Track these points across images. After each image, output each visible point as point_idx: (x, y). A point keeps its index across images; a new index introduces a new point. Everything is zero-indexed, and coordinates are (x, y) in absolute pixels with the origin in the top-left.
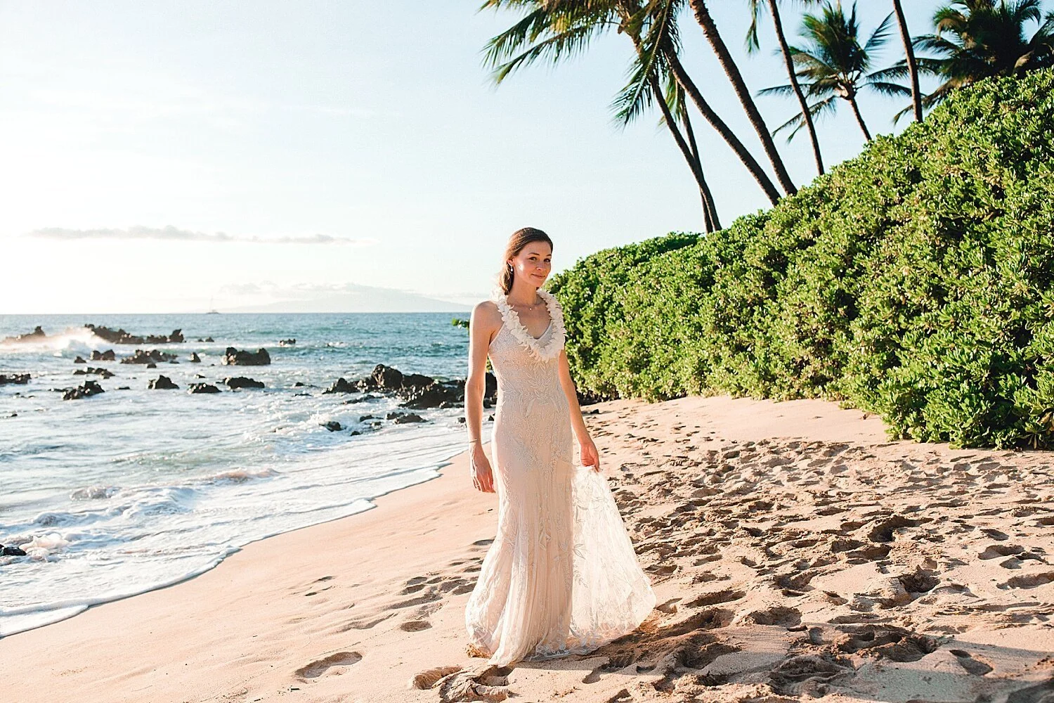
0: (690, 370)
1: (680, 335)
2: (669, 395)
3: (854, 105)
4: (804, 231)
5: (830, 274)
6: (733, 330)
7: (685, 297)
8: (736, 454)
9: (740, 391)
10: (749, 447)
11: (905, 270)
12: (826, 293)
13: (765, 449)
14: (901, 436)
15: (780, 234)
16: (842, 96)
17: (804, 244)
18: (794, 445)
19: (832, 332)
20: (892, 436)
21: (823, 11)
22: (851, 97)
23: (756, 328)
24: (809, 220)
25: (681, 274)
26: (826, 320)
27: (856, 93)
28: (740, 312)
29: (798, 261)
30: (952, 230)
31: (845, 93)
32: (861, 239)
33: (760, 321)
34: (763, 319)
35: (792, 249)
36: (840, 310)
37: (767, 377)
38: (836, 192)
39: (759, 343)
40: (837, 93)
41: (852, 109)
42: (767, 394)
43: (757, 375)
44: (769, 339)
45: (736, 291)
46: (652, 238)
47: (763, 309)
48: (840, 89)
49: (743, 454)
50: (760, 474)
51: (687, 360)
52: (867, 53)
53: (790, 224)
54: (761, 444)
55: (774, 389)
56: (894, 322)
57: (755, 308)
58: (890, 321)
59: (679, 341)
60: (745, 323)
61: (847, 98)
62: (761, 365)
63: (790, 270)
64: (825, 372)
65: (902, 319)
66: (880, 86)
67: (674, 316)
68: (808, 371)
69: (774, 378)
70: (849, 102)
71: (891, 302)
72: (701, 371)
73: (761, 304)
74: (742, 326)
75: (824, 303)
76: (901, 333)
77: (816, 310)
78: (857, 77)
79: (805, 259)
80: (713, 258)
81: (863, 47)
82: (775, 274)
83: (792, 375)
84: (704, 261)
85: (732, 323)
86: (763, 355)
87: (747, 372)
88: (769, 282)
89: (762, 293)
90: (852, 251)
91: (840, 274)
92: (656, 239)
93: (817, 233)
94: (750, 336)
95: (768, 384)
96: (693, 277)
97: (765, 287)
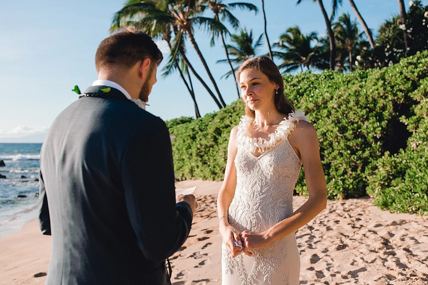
0: (188, 170)
1: (184, 157)
2: (180, 180)
4: (227, 122)
7: (186, 143)
8: (201, 200)
9: (205, 178)
10: (205, 197)
13: (210, 198)
15: (220, 122)
17: (227, 126)
23: (210, 155)
24: (229, 118)
25: (185, 135)
28: (205, 150)
29: (225, 132)
33: (212, 153)
34: (213, 152)
35: (223, 128)
37: (214, 173)
38: (238, 108)
39: (212, 161)
42: (214, 179)
43: (210, 173)
44: (215, 160)
45: (204, 142)
49: (203, 200)
50: (208, 205)
51: (187, 167)
52: (255, 50)
53: (223, 119)
54: (209, 196)
55: (216, 177)
57: (210, 148)
59: (183, 160)
62: (212, 169)
63: (222, 135)
67: (182, 150)
72: (192, 171)
73: (213, 147)
79: (228, 132)
80: (197, 128)
81: (253, 48)
82: (217, 136)
84: (193, 130)
85: (202, 154)
87: (207, 172)
88: (215, 140)
89: (213, 143)
92: (176, 119)
93: (231, 123)
94: (209, 159)
95: (214, 176)
96: (189, 136)
97: (214, 141)
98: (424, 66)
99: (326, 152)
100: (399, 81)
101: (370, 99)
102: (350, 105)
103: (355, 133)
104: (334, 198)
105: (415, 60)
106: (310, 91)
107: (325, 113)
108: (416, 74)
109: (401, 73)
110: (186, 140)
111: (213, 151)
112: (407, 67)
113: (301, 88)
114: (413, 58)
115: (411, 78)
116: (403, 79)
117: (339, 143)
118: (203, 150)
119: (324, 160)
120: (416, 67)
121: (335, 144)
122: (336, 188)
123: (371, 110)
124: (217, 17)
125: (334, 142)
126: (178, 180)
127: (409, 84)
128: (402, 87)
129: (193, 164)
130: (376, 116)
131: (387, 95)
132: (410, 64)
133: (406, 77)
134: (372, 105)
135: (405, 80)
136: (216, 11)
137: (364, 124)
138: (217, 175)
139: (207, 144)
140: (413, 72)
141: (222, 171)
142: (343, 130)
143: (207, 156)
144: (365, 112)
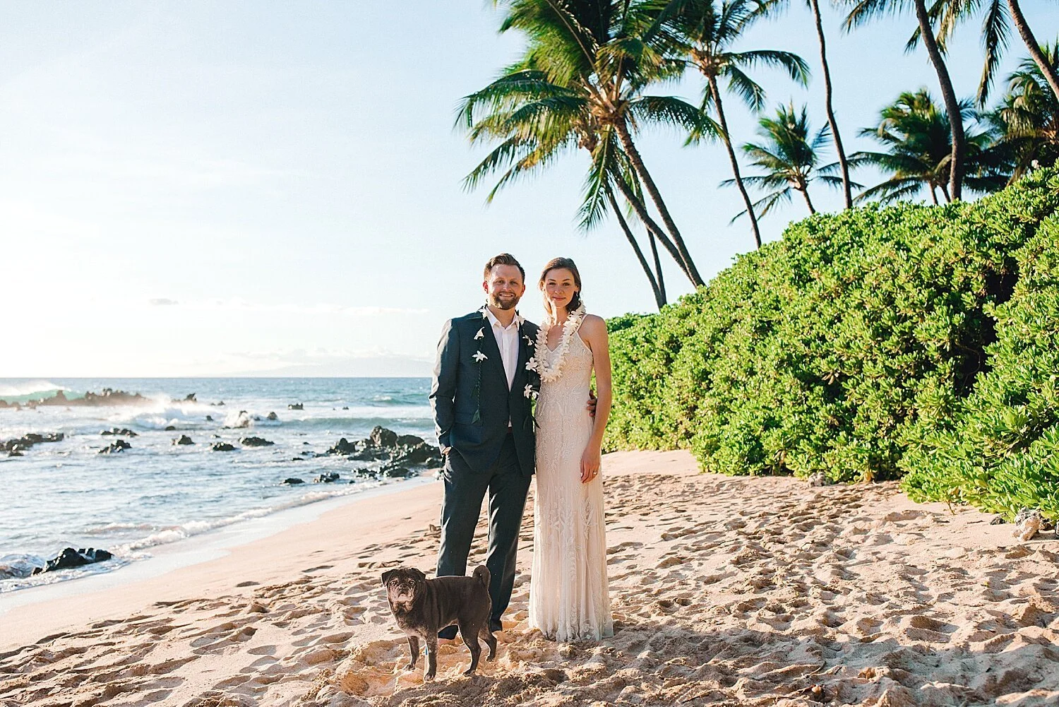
0: (619, 429)
2: (607, 451)
3: (806, 195)
4: (690, 323)
5: (700, 357)
6: (642, 397)
7: (619, 371)
9: (644, 447)
11: (734, 356)
12: (695, 371)
13: (623, 479)
14: (707, 470)
16: (795, 188)
17: (692, 333)
18: (641, 477)
19: (698, 399)
20: (702, 470)
21: (776, 113)
22: (803, 188)
25: (618, 352)
26: (694, 391)
27: (807, 185)
28: (648, 383)
30: (765, 328)
31: (798, 185)
32: (721, 330)
33: (661, 391)
36: (703, 383)
40: (791, 185)
41: (805, 199)
42: (658, 446)
43: (651, 432)
44: (664, 404)
46: (611, 318)
47: (663, 381)
48: (794, 181)
52: (815, 151)
53: (685, 316)
54: (623, 477)
55: (662, 442)
56: (729, 393)
57: (658, 380)
58: (727, 392)
60: (650, 392)
61: (800, 189)
64: (691, 430)
65: (733, 391)
66: (827, 178)
68: (682, 429)
69: (662, 434)
70: (802, 193)
71: (727, 379)
72: (626, 431)
73: (662, 378)
74: (648, 395)
75: (693, 378)
76: (731, 402)
77: (689, 384)
78: (809, 171)
81: (810, 146)
82: (672, 355)
83: (673, 431)
84: (634, 341)
85: (642, 392)
86: (658, 417)
88: (668, 361)
89: (663, 369)
90: (714, 339)
91: (706, 358)
92: (614, 318)
93: (699, 325)
94: (652, 403)
95: (657, 437)
96: (625, 354)
97: (665, 365)
99: (850, 381)
101: (940, 267)
102: (899, 281)
103: (907, 341)
104: (852, 479)
106: (848, 251)
107: (856, 298)
108: (1032, 209)
110: (619, 363)
111: (663, 386)
113: (832, 245)
115: (1022, 219)
116: (1007, 221)
117: (875, 362)
118: (643, 384)
119: (845, 399)
121: (868, 366)
122: (856, 457)
123: (940, 290)
124: (711, 86)
125: (865, 362)
126: (604, 452)
127: (1017, 232)
129: (629, 417)
130: (947, 303)
131: (970, 256)
133: (1012, 217)
134: (942, 281)
135: (1011, 222)
136: (711, 72)
137: (923, 320)
138: (664, 436)
139: (652, 371)
141: (673, 429)
142: (884, 333)
143: (650, 397)
144: (926, 295)
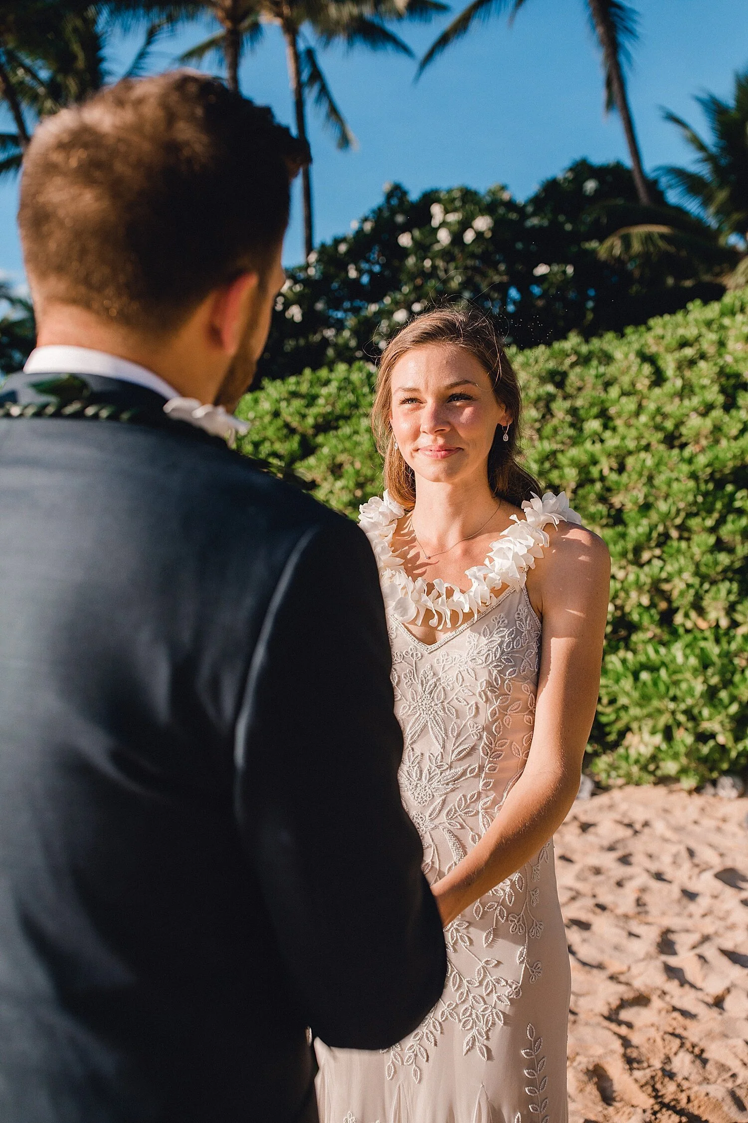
98: (327, 404)
100: (270, 432)
105: (304, 388)
108: (310, 421)
109: (276, 414)
112: (288, 401)
114: (298, 383)
115: (300, 429)
116: (279, 429)
120: (309, 405)
127: (294, 444)
128: (279, 447)
132: (295, 395)
133: (287, 425)
135: (285, 431)
140: (304, 416)
